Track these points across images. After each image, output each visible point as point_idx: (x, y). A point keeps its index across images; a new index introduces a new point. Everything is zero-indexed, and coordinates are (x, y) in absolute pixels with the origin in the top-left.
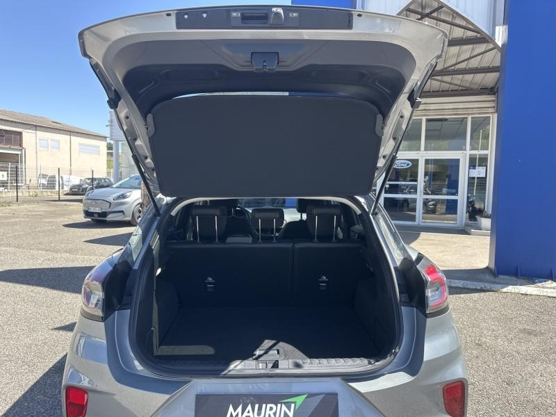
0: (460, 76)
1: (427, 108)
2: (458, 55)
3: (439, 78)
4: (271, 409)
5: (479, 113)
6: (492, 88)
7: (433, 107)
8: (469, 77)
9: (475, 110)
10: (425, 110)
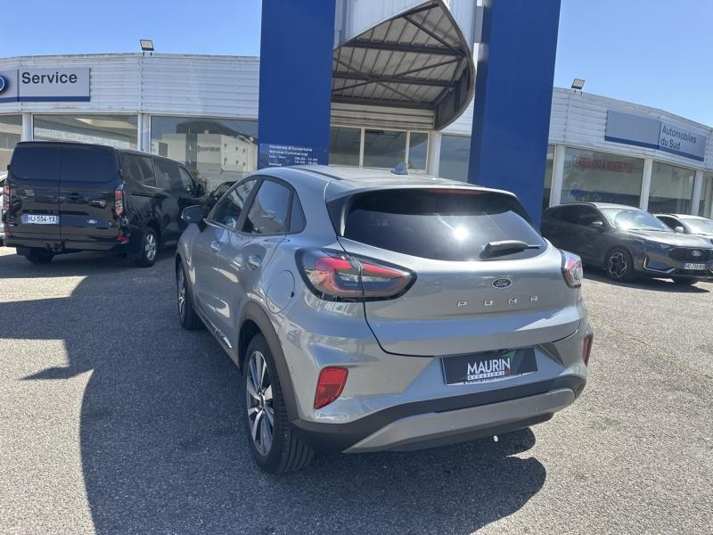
0: (406, 85)
1: (368, 117)
2: (414, 62)
3: (386, 84)
4: (496, 363)
5: (419, 129)
6: (432, 103)
7: (373, 116)
8: (414, 88)
9: (415, 126)
10: (365, 119)
